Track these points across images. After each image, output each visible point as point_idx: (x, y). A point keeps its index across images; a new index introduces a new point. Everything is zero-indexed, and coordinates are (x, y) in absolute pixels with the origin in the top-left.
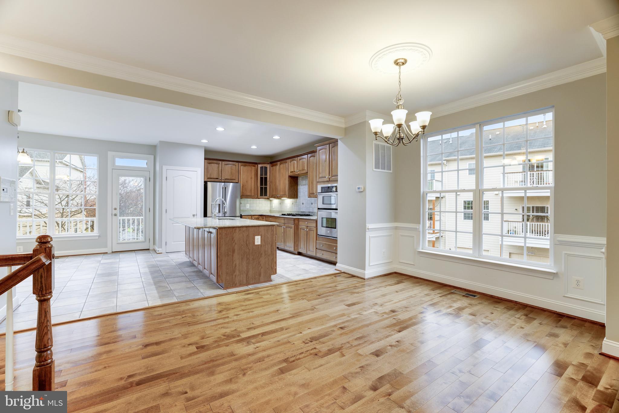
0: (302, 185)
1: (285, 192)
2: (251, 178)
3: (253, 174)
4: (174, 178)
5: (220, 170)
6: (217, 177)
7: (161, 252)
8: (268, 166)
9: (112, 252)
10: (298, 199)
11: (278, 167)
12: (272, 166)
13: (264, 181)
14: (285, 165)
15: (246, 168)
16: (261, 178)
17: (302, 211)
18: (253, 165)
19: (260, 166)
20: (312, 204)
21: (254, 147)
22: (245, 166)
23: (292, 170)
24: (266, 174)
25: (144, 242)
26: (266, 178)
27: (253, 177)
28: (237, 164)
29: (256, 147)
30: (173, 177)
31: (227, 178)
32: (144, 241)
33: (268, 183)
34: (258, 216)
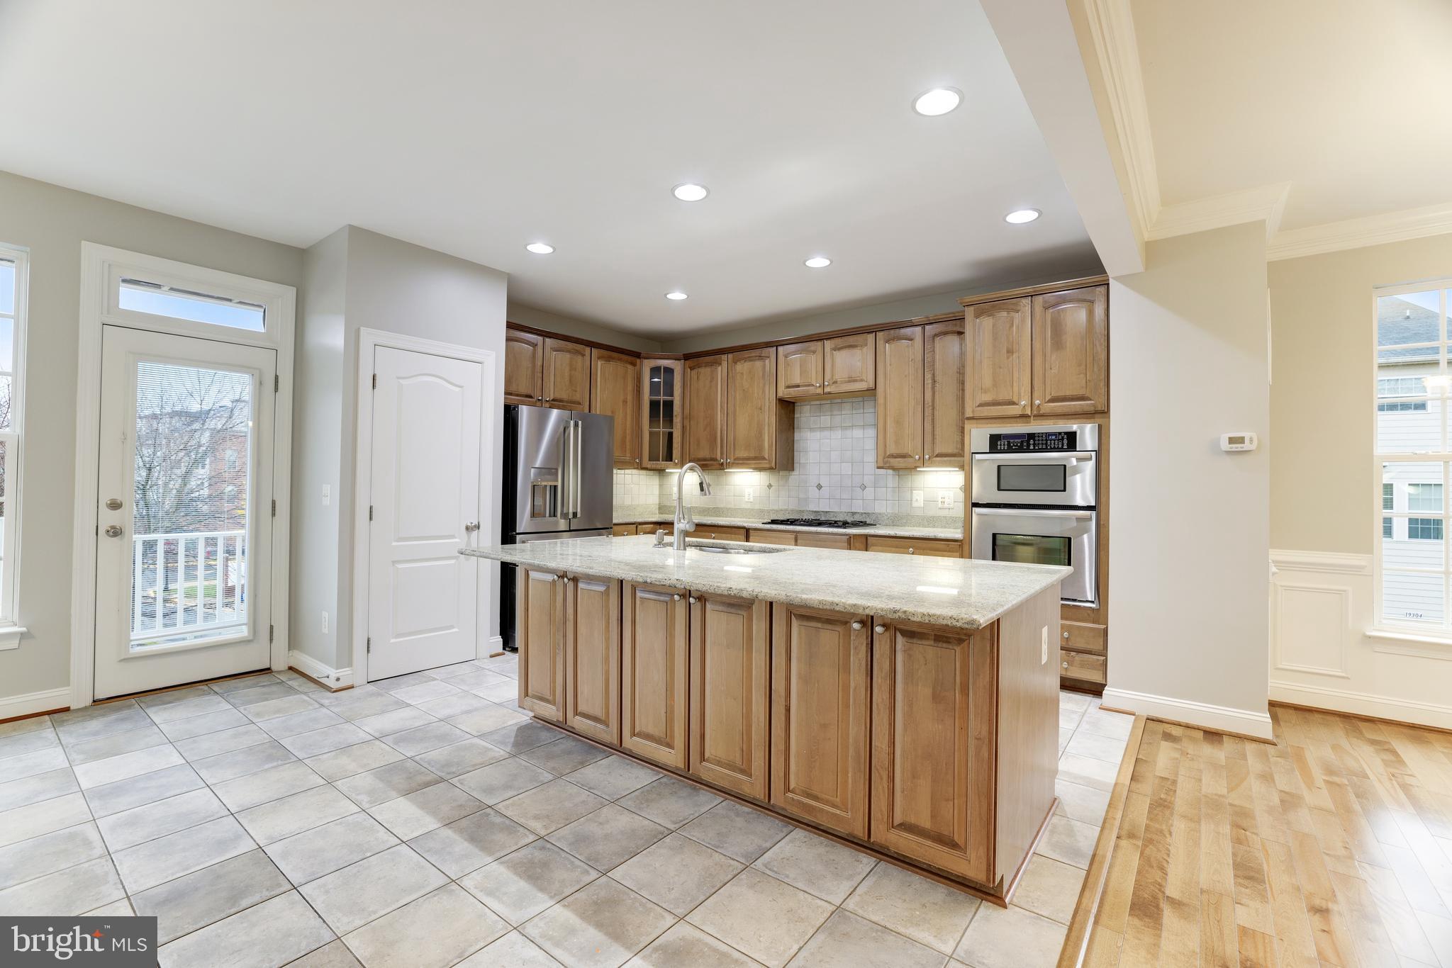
0: (812, 430)
1: (761, 448)
2: (625, 402)
3: (630, 388)
4: (401, 381)
5: (539, 369)
6: (529, 392)
7: (350, 684)
8: (677, 366)
9: (94, 701)
10: (796, 472)
11: (721, 371)
12: (692, 368)
13: (662, 410)
14: (758, 364)
15: (611, 366)
16: (654, 405)
17: (813, 507)
18: (630, 358)
19: (648, 365)
20: (863, 487)
21: (677, 296)
22: (608, 359)
23: (797, 381)
24: (670, 390)
25: (249, 641)
26: (668, 405)
27: (629, 398)
28: (588, 350)
29: (683, 296)
30: (398, 378)
31: (558, 396)
32: (251, 638)
33: (677, 420)
34: (652, 525)
